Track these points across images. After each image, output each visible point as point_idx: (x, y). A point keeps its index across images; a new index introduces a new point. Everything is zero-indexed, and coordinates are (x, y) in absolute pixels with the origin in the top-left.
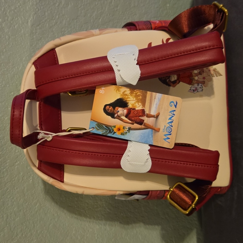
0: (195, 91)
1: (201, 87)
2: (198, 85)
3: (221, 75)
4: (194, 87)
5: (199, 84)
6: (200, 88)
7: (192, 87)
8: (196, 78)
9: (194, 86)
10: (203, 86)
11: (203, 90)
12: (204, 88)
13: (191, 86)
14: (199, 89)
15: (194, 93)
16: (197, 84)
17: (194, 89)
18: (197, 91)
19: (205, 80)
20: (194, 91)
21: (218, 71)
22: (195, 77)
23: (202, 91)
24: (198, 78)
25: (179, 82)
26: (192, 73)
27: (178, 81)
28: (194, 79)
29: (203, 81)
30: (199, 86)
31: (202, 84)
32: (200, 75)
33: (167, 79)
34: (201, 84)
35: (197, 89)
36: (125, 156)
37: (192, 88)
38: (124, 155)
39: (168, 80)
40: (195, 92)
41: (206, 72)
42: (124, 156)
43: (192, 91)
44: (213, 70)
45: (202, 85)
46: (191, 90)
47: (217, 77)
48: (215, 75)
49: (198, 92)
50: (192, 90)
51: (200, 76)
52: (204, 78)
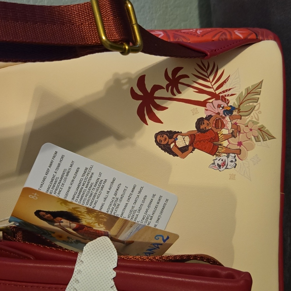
0: (221, 167)
1: (234, 160)
2: (228, 157)
3: (274, 138)
4: (221, 160)
5: (229, 153)
6: (232, 161)
7: (216, 159)
8: (225, 143)
9: (220, 158)
10: (237, 158)
11: (236, 165)
12: (238, 161)
13: (214, 157)
14: (230, 163)
15: (220, 170)
16: (226, 155)
17: (220, 163)
18: (225, 167)
19: (242, 148)
20: (219, 166)
21: (267, 130)
22: (223, 142)
23: (235, 167)
24: (230, 143)
25: (193, 150)
26: (218, 134)
27: (191, 148)
28: (221, 145)
29: (239, 149)
30: (230, 159)
31: (236, 155)
32: (233, 138)
33: (172, 143)
34: (233, 155)
35: (226, 163)
36: (70, 288)
37: (217, 162)
38: (68, 286)
39: (172, 145)
40: (222, 169)
41: (245, 132)
42: (68, 288)
43: (217, 166)
44: (259, 129)
45: (235, 157)
46: (214, 165)
47: (265, 142)
48: (261, 138)
49: (228, 168)
50: (216, 164)
51: (232, 140)
52: (240, 144)
